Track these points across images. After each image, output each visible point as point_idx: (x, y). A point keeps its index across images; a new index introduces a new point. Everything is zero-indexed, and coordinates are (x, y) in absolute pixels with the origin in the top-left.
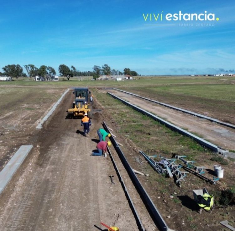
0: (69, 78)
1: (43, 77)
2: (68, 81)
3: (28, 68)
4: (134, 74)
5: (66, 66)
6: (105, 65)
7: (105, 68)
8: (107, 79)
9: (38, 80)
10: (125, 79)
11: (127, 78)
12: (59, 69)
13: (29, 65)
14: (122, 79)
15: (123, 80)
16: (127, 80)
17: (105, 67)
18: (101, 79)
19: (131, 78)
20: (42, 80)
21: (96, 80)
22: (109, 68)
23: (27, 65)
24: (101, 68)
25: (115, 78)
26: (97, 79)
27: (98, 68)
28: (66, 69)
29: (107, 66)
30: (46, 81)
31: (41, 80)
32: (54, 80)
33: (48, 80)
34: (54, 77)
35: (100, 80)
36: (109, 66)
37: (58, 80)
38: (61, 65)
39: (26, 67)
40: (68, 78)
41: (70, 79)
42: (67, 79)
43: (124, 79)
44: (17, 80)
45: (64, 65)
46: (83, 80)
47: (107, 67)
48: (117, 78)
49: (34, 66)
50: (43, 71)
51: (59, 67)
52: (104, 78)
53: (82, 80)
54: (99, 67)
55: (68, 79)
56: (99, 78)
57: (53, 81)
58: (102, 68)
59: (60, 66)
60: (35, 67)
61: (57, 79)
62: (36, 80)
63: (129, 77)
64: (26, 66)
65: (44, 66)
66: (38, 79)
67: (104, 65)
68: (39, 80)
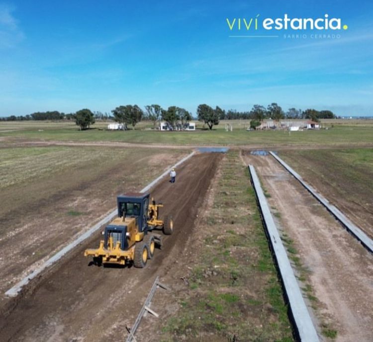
0: (212, 125)
1: (171, 124)
2: (210, 131)
3: (151, 109)
4: (328, 115)
5: (208, 107)
6: (273, 104)
7: (272, 110)
8: (274, 127)
9: (164, 130)
10: (306, 127)
11: (310, 126)
12: (198, 111)
13: (153, 106)
14: (300, 128)
15: (302, 130)
16: (309, 129)
17: (273, 107)
18: (265, 127)
19: (317, 126)
20: (171, 130)
21: (255, 129)
22: (280, 108)
23: (150, 105)
24: (265, 109)
25: (288, 125)
26: (257, 128)
27: (260, 108)
28: (209, 111)
29: (275, 106)
30: (175, 131)
31: (168, 129)
32: (188, 129)
33: (179, 129)
34: (189, 124)
35: (263, 129)
36: (278, 105)
37: (194, 129)
38: (200, 105)
39: (147, 108)
40: (209, 126)
41: (213, 128)
42: (209, 128)
43: (303, 128)
44: (133, 128)
45: (205, 105)
46: (233, 129)
47: (275, 108)
48: (291, 126)
49: (159, 107)
50: (172, 115)
51: (197, 108)
52: (269, 126)
53: (231, 130)
54: (262, 107)
55: (211, 128)
56: (262, 126)
57: (187, 131)
58: (268, 109)
59: (199, 107)
60: (162, 109)
61: (192, 127)
62: (162, 129)
63: (312, 125)
64: (149, 107)
65: (174, 108)
66: (164, 127)
67: (271, 104)
68: (166, 129)
